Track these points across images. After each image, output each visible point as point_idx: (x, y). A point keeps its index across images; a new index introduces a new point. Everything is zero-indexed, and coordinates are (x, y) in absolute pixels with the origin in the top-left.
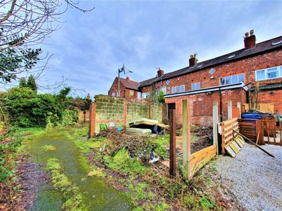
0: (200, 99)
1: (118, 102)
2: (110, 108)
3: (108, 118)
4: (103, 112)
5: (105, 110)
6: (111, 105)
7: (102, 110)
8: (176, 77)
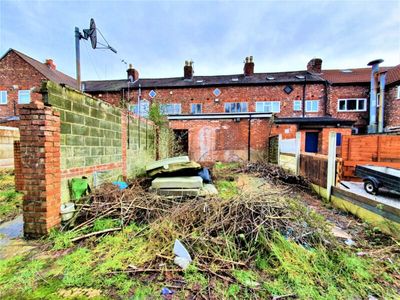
0: (225, 127)
1: (109, 117)
2: (94, 132)
3: (90, 161)
4: (76, 142)
5: (82, 139)
6: (95, 123)
7: (72, 136)
8: (166, 88)
